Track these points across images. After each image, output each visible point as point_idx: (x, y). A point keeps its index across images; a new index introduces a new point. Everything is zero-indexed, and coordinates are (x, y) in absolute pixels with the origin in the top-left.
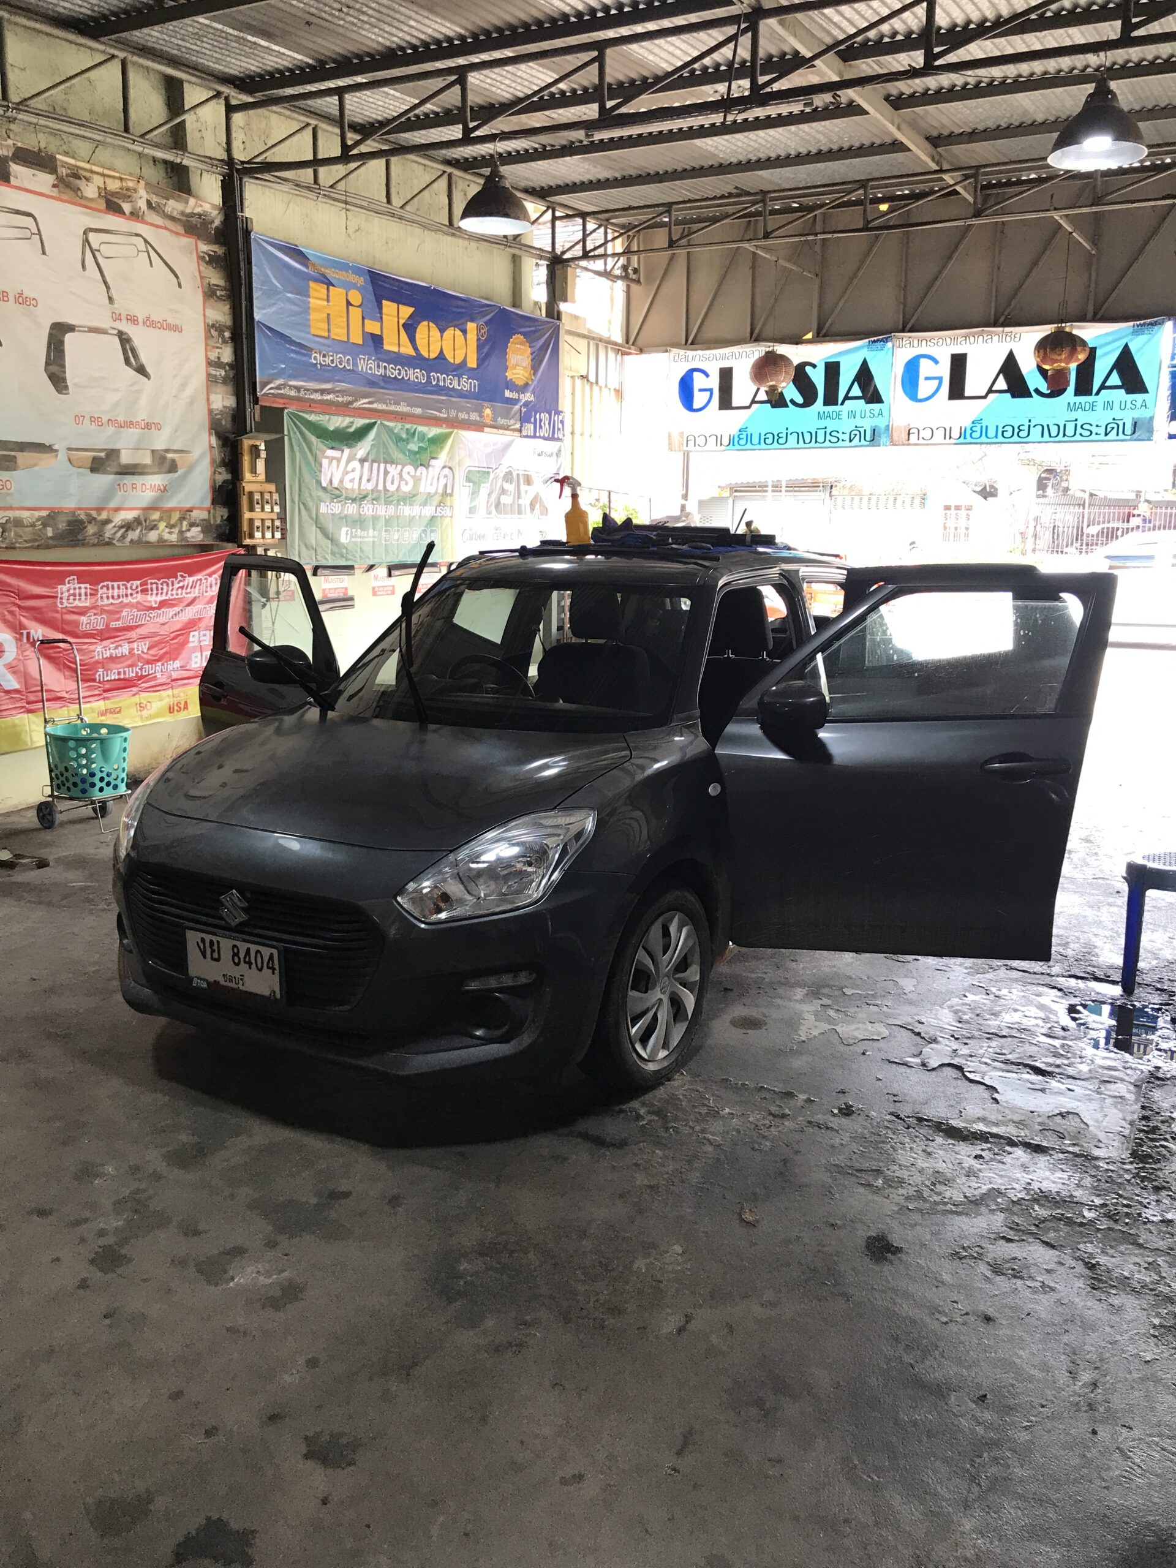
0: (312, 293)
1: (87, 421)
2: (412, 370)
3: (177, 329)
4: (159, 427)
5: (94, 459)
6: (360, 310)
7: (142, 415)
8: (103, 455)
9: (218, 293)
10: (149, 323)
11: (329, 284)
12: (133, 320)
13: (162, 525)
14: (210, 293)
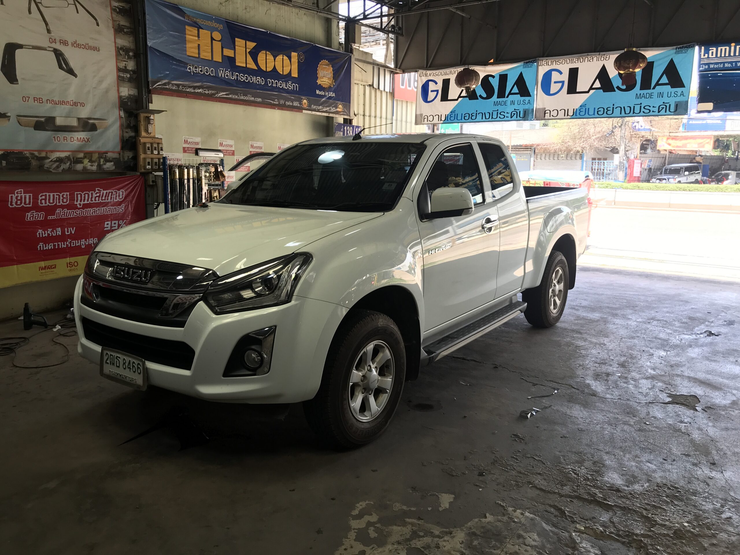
0: (187, 32)
1: (31, 100)
2: (255, 78)
3: (96, 49)
4: (83, 105)
5: (37, 122)
6: (220, 43)
7: (71, 97)
8: (43, 119)
9: (125, 30)
10: (76, 45)
11: (199, 28)
12: (65, 43)
13: (86, 161)
14: (118, 30)
